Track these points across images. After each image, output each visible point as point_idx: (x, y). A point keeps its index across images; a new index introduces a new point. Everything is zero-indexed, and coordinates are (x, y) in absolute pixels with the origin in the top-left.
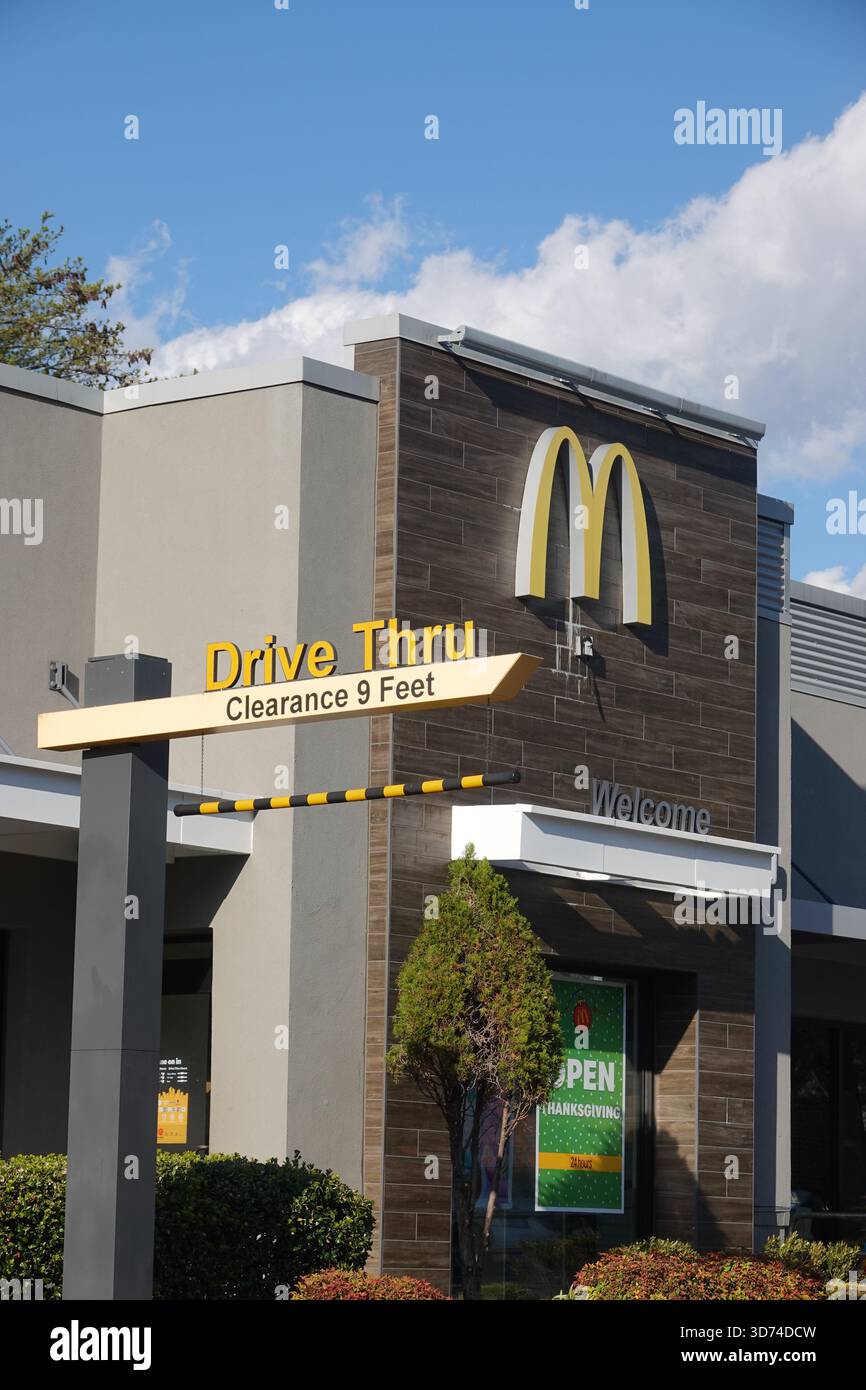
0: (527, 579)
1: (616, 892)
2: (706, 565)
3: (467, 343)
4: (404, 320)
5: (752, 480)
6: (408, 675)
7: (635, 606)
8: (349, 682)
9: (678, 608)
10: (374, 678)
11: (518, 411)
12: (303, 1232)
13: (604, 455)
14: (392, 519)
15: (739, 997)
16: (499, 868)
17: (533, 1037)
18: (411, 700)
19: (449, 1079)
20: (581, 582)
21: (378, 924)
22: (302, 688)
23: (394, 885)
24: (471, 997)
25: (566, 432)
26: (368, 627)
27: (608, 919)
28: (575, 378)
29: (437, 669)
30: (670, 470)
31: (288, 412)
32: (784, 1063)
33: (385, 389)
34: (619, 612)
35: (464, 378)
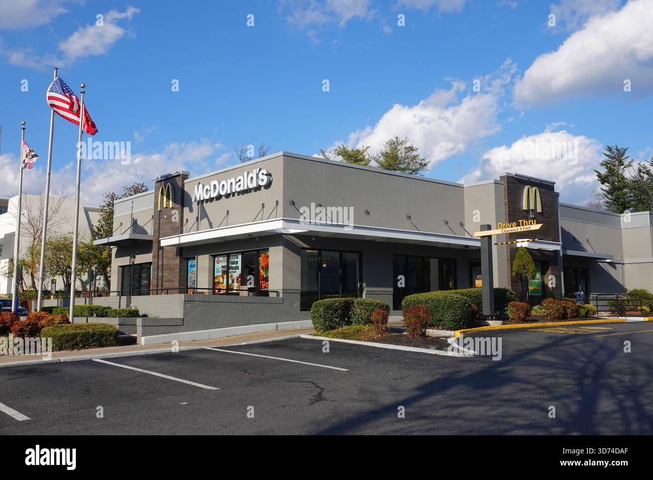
0: (525, 207)
1: (539, 250)
2: (548, 203)
3: (516, 175)
4: (507, 173)
5: (554, 190)
6: (527, 227)
7: (539, 210)
8: (519, 228)
9: (545, 209)
10: (522, 227)
11: (522, 184)
12: (509, 297)
13: (534, 189)
14: (507, 200)
15: (556, 264)
16: (526, 248)
17: (533, 271)
18: (527, 230)
19: (521, 277)
20: (532, 207)
21: (508, 256)
22: (512, 228)
23: (510, 251)
24: (524, 266)
25: (529, 186)
26: (521, 221)
27: (538, 254)
28: (529, 178)
29: (531, 226)
30: (542, 190)
31: (493, 187)
32: (562, 273)
33: (505, 183)
34: (537, 211)
35: (515, 180)
